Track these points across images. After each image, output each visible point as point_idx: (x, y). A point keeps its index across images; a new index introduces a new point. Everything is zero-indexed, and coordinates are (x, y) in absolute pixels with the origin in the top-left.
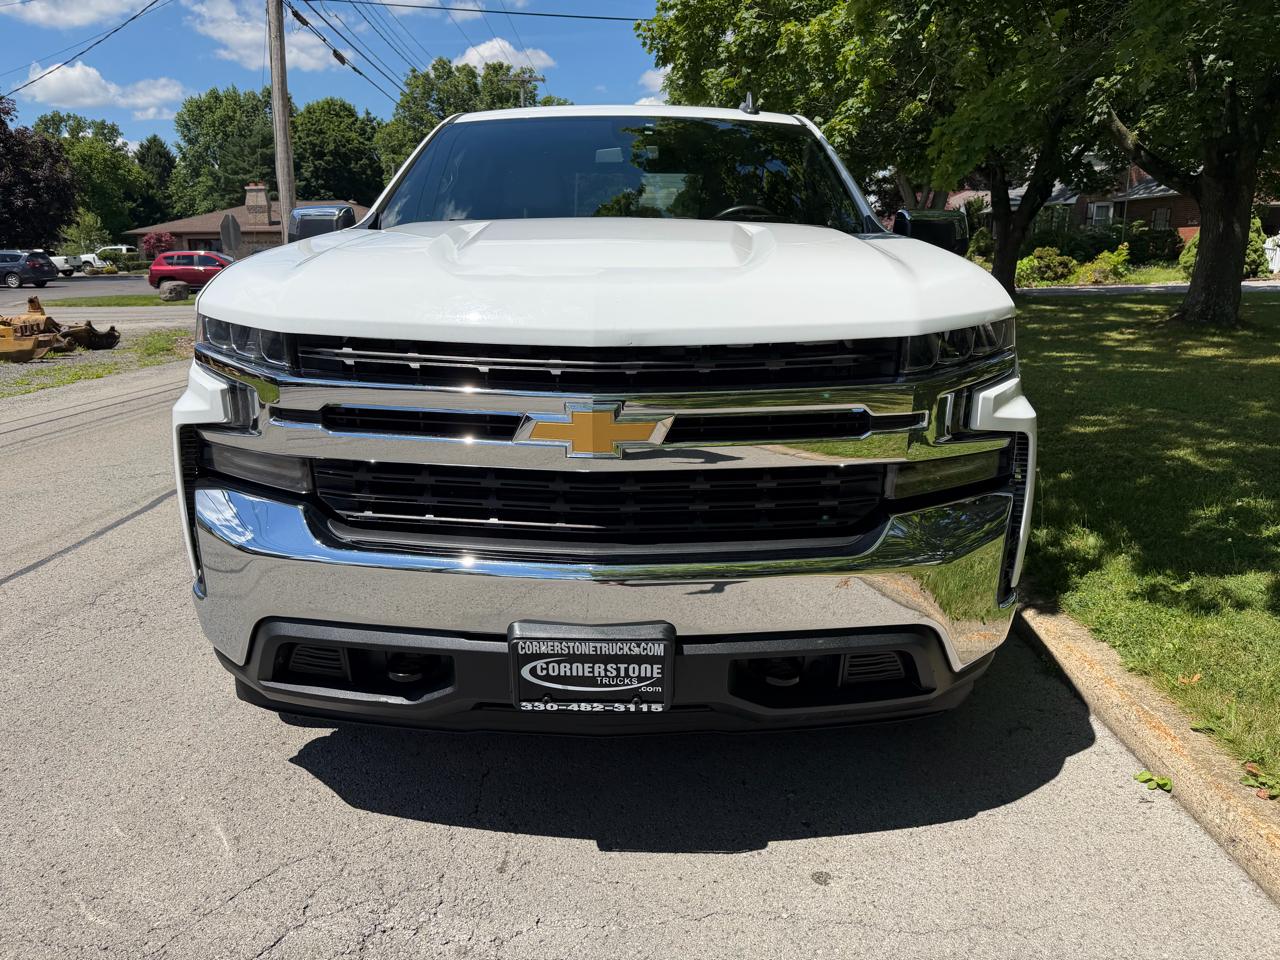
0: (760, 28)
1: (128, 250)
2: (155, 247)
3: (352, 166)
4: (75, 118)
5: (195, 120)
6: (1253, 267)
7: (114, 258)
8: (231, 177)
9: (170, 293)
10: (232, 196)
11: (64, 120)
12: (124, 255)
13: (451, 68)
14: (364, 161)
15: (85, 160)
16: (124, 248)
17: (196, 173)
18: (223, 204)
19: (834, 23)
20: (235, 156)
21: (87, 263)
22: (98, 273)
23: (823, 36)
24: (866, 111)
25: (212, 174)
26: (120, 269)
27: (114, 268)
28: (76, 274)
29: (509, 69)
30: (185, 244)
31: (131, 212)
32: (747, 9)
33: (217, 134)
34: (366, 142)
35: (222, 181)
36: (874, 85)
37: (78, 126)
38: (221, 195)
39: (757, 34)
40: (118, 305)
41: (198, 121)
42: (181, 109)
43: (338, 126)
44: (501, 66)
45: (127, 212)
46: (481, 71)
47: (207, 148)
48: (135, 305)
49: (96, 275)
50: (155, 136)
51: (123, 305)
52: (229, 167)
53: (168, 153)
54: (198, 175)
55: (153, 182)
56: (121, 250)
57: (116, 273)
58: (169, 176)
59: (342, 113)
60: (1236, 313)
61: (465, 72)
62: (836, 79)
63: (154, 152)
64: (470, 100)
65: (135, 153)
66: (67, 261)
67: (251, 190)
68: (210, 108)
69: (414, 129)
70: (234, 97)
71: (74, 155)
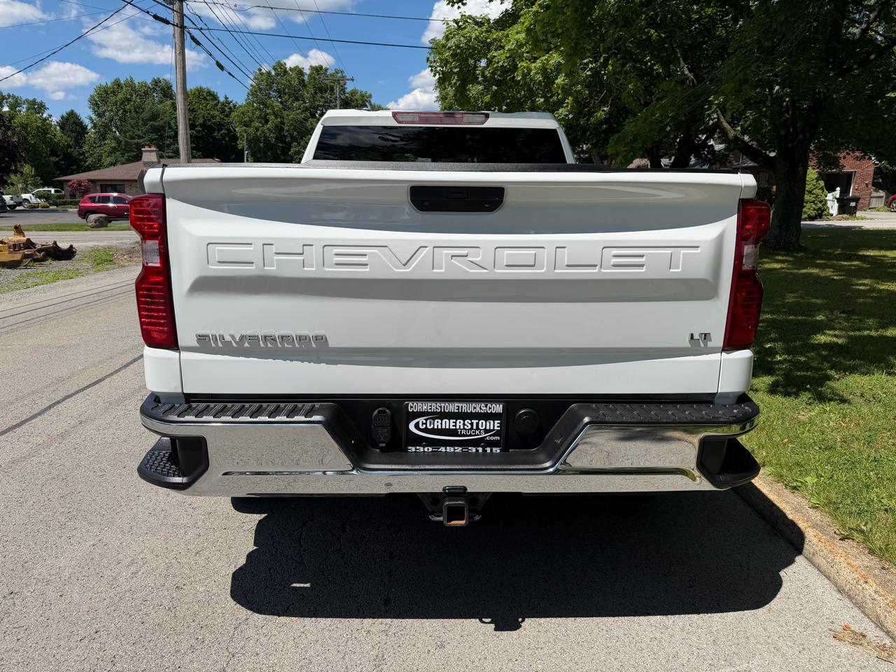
0: (504, 62)
1: (55, 191)
2: (76, 189)
3: (215, 134)
4: (14, 97)
5: (103, 101)
6: (820, 212)
7: (46, 197)
8: (129, 141)
9: (95, 222)
10: (129, 154)
11: (6, 99)
12: (52, 195)
13: (286, 68)
14: (224, 131)
15: (22, 126)
16: (53, 190)
17: (103, 137)
18: (123, 159)
19: (551, 62)
20: (132, 127)
21: (26, 200)
22: (35, 207)
23: (544, 70)
24: (570, 116)
25: (116, 139)
26: (51, 205)
27: (47, 204)
28: (18, 208)
29: (326, 70)
30: (98, 188)
31: (56, 164)
32: (496, 50)
33: (118, 111)
34: (226, 118)
35: (123, 143)
36: (576, 101)
37: (15, 104)
38: (122, 154)
39: (502, 66)
40: (58, 230)
41: (105, 101)
42: (92, 92)
43: (206, 107)
44: (321, 67)
45: (52, 164)
46: (307, 71)
47: (112, 120)
48: (70, 230)
49: (33, 208)
50: (72, 111)
51: (62, 230)
52: (128, 134)
53: (82, 123)
54: (104, 139)
55: (71, 143)
56: (50, 191)
57: (48, 207)
58: (82, 139)
59: (208, 98)
60: (798, 242)
61: (296, 72)
62: (552, 97)
63: (71, 121)
64: (300, 90)
65: (57, 122)
66: (12, 199)
67: (146, 151)
68: (113, 92)
69: (260, 110)
70: (130, 84)
71: (15, 123)
